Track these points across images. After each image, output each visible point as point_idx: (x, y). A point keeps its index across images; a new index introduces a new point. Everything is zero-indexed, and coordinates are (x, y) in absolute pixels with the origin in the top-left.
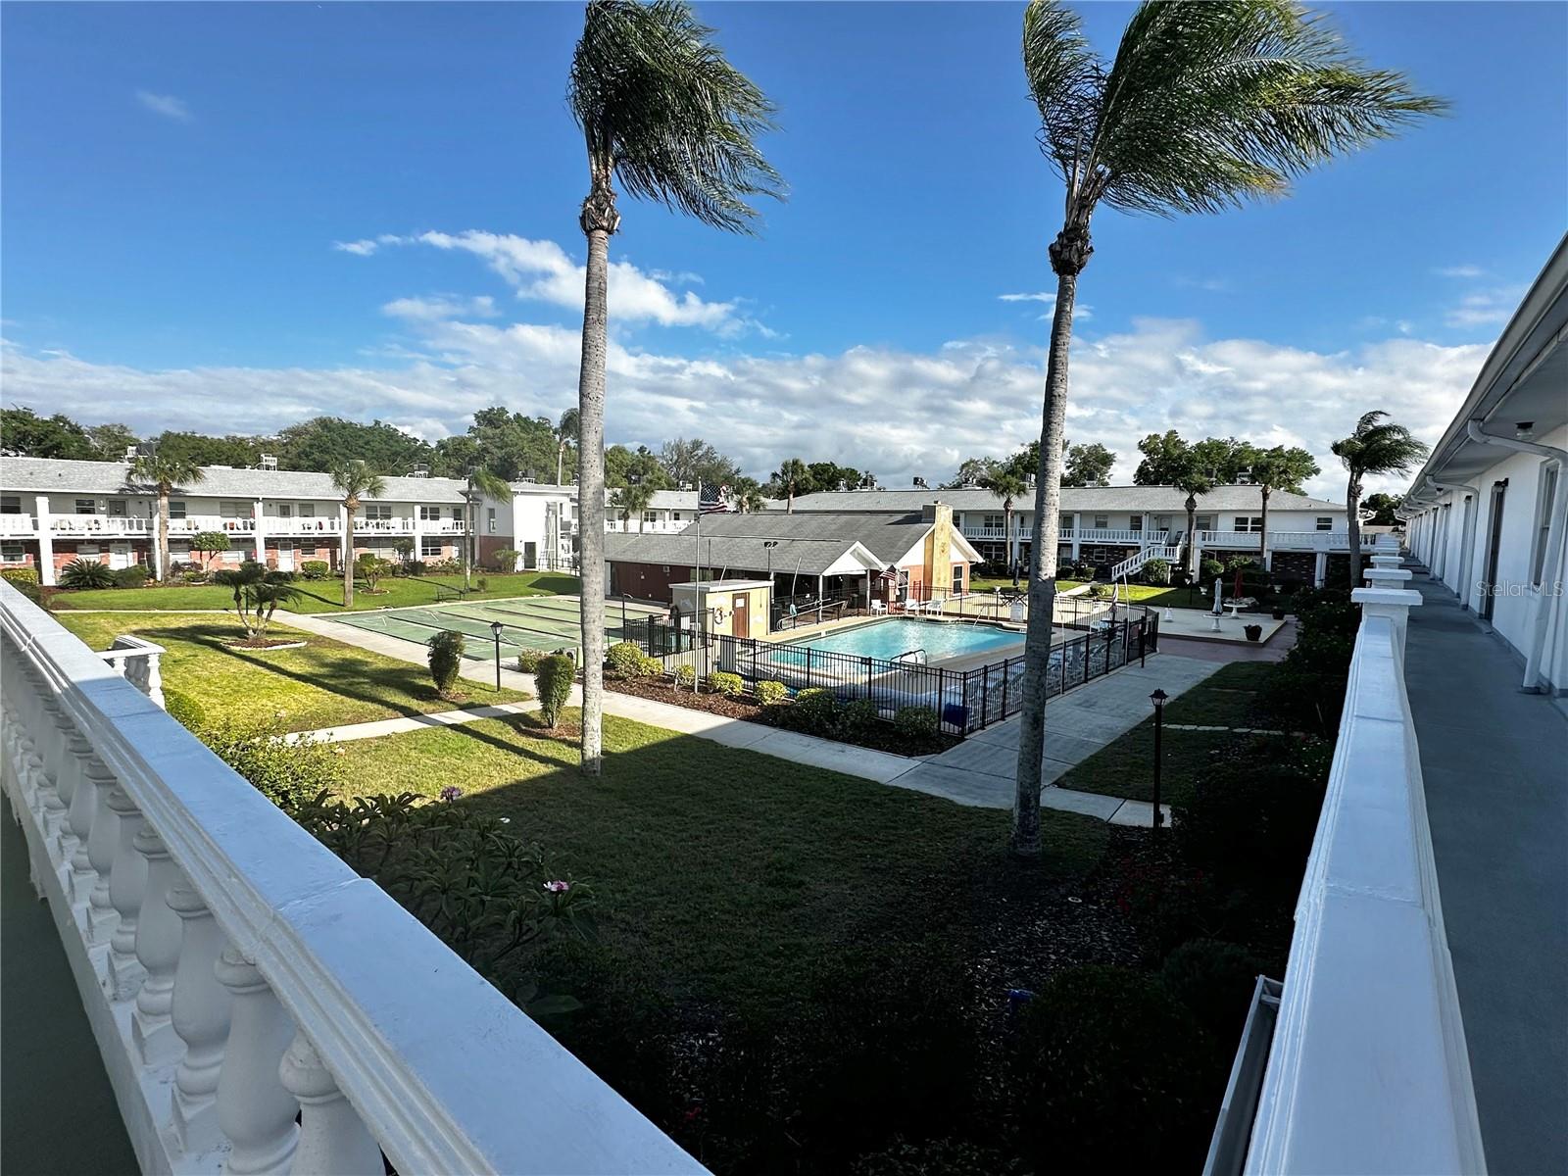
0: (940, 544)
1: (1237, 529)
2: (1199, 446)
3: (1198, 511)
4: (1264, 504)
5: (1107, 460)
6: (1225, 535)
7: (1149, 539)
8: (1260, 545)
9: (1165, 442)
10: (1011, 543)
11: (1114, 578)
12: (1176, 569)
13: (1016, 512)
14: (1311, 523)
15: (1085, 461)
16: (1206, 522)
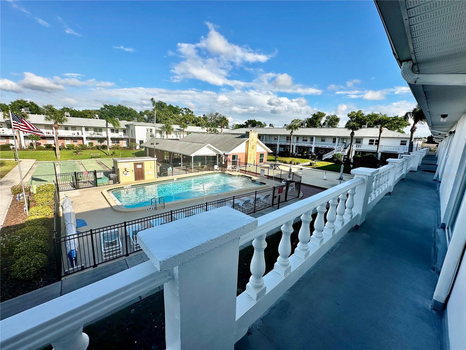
0: (251, 146)
1: (370, 144)
2: (369, 116)
3: (355, 137)
4: (380, 134)
5: (337, 120)
6: (365, 146)
7: (338, 146)
8: (376, 150)
9: (357, 114)
10: (293, 146)
11: (323, 159)
12: (345, 157)
13: (295, 135)
14: (399, 142)
15: (331, 120)
16: (359, 141)
